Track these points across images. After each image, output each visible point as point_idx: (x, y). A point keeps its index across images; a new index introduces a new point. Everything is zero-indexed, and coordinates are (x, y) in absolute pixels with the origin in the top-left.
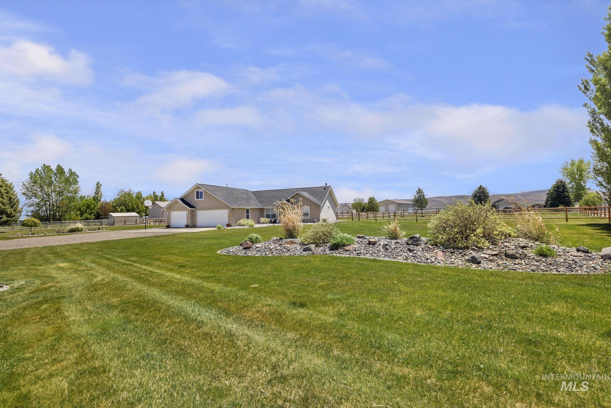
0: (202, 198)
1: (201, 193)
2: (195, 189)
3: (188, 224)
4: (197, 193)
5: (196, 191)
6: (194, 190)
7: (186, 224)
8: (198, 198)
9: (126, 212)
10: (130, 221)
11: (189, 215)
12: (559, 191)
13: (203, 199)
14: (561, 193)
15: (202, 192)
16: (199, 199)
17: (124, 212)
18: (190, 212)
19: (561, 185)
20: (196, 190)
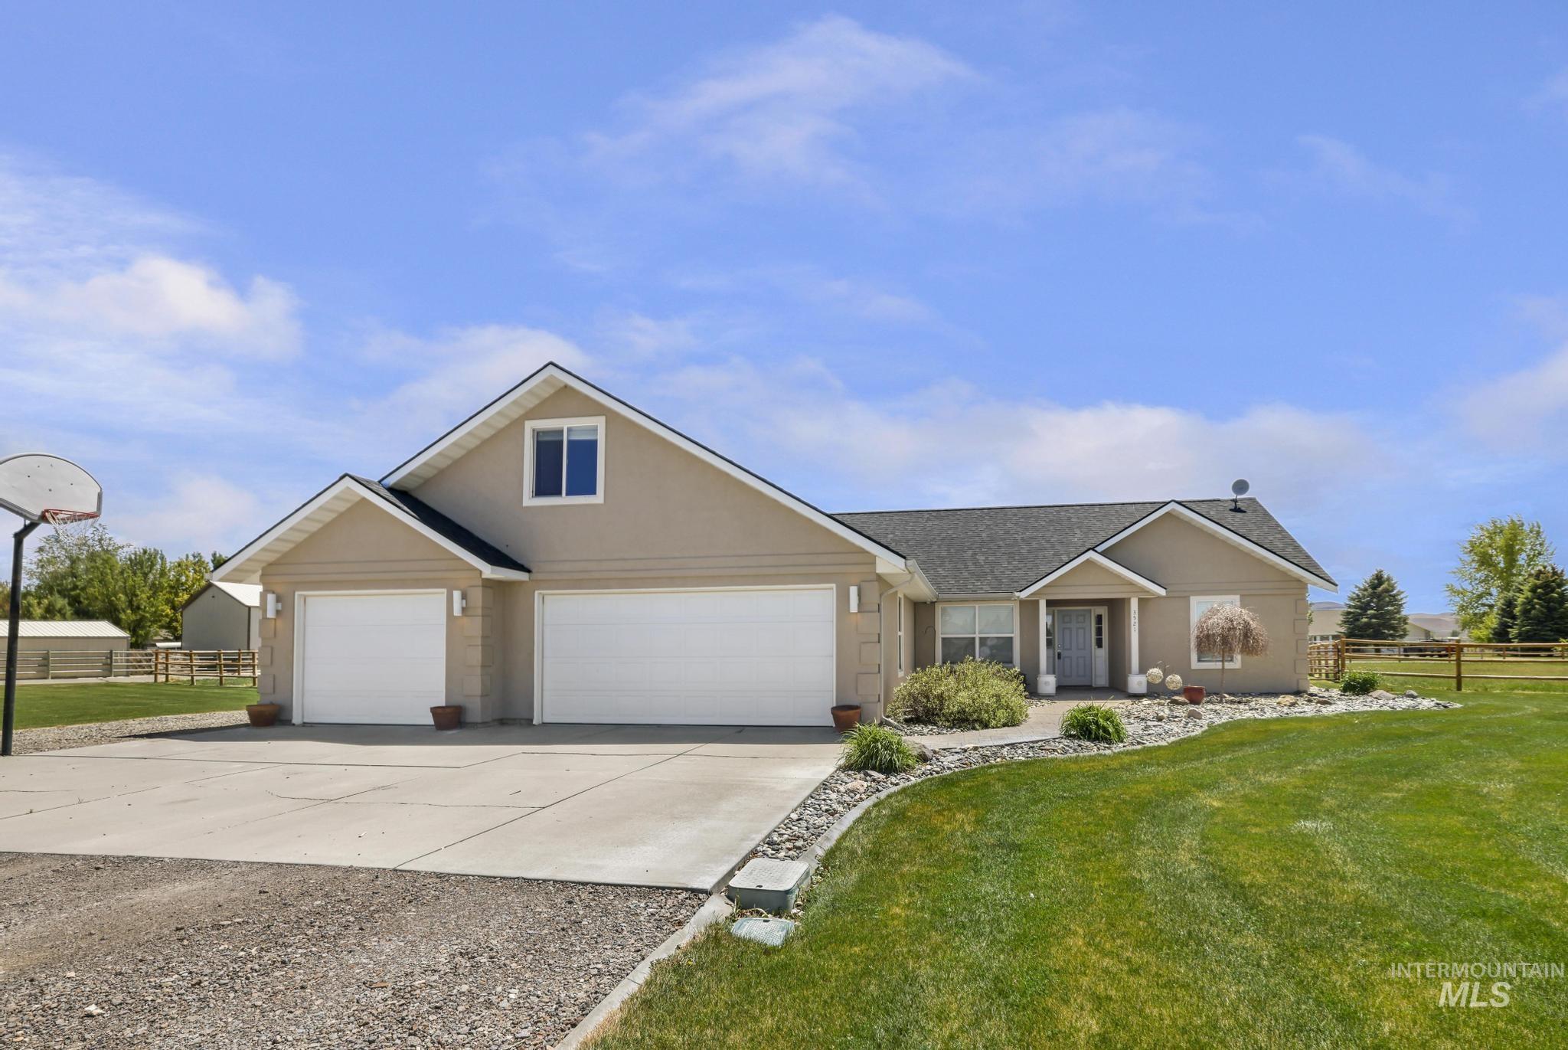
0: (591, 490)
1: (585, 451)
2: (531, 415)
3: (457, 700)
4: (548, 449)
5: (538, 434)
6: (517, 424)
7: (441, 702)
8: (547, 485)
9: (73, 620)
10: (72, 661)
11: (474, 627)
12: (1552, 597)
13: (598, 498)
14: (1557, 605)
15: (592, 445)
16: (564, 500)
17: (64, 618)
18: (477, 596)
19: (1553, 581)
20: (530, 425)
